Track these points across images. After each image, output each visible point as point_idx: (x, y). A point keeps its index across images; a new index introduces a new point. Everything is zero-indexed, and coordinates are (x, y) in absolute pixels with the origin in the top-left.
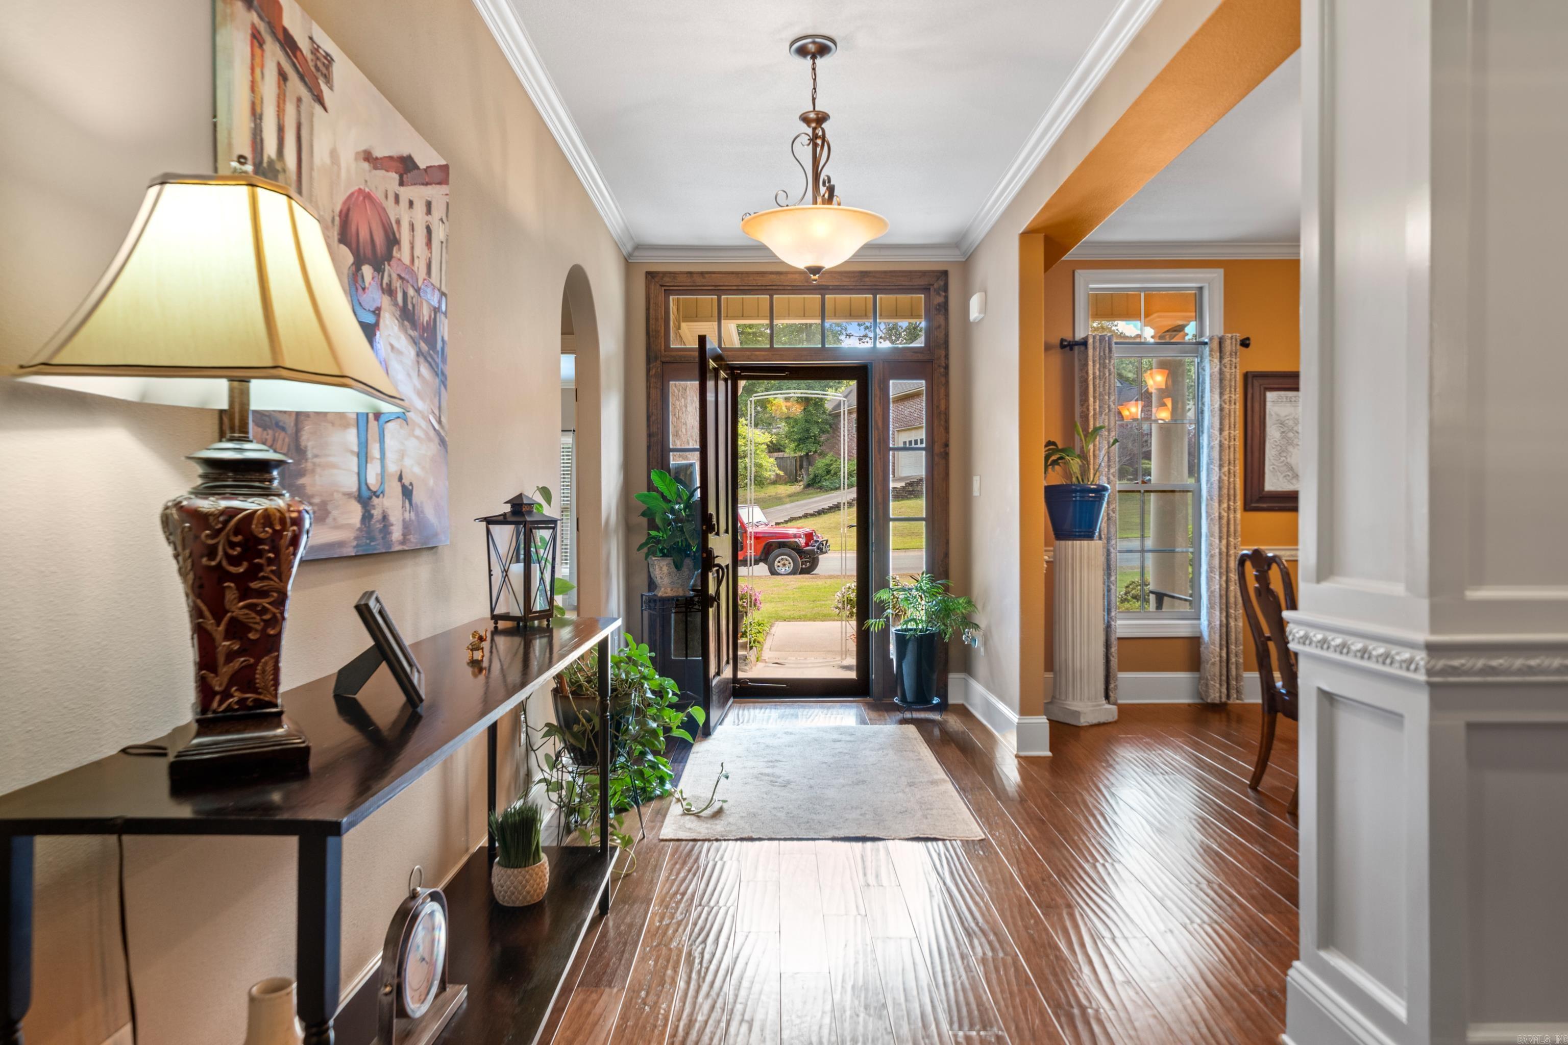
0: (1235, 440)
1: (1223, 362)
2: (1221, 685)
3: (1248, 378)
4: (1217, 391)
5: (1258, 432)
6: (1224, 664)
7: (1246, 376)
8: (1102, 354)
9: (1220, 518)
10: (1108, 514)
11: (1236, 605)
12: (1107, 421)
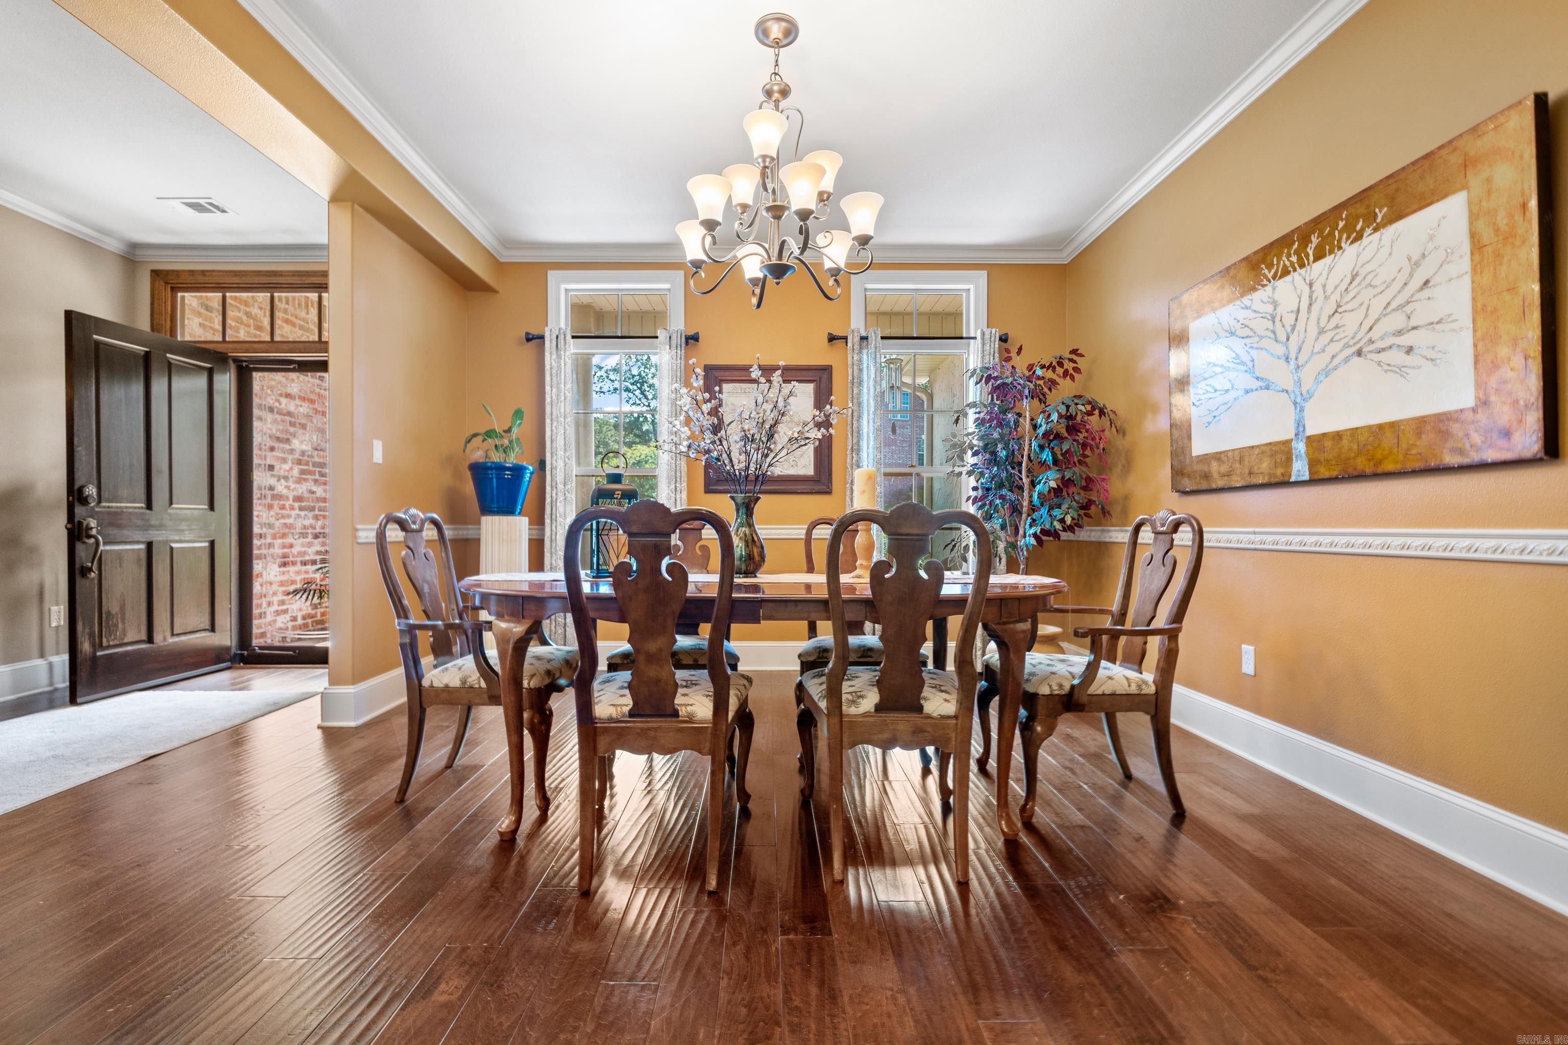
3: (711, 370)
7: (710, 367)
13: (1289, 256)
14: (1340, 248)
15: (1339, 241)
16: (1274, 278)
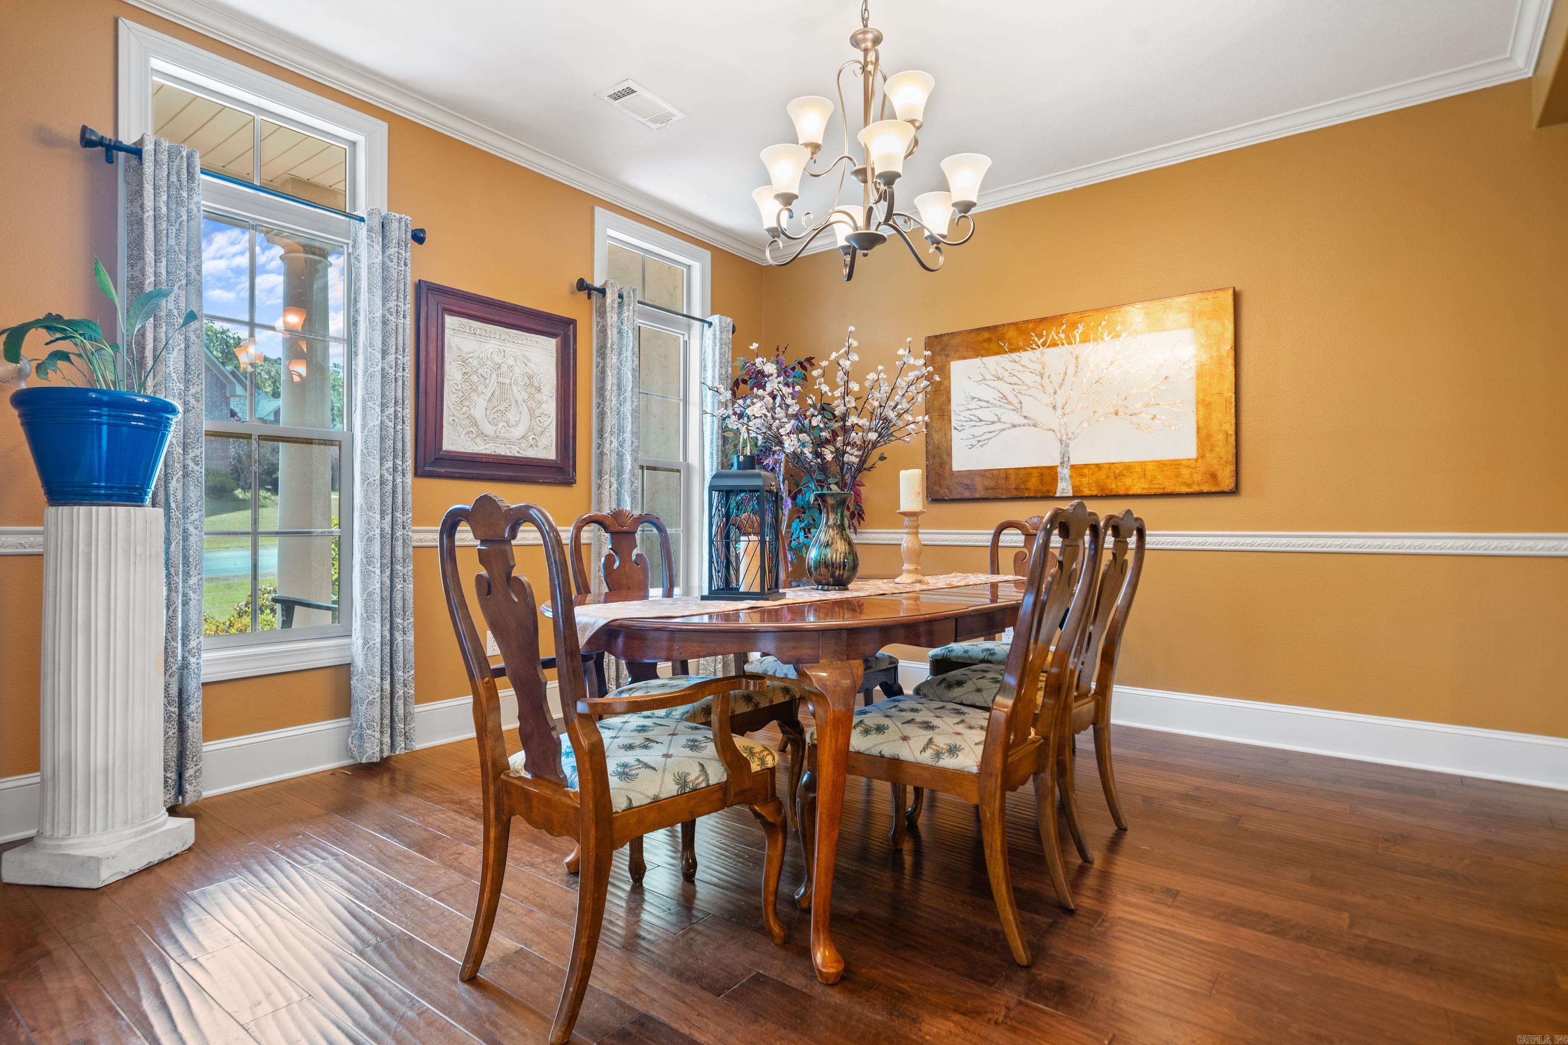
0: (404, 370)
1: (388, 253)
2: (382, 732)
3: (424, 290)
4: (379, 294)
5: (435, 367)
6: (387, 701)
7: (420, 286)
8: (174, 178)
9: (382, 483)
10: (185, 467)
11: (404, 612)
12: (183, 299)
13: (1057, 333)
14: (1102, 339)
15: (1102, 333)
16: (1044, 344)
